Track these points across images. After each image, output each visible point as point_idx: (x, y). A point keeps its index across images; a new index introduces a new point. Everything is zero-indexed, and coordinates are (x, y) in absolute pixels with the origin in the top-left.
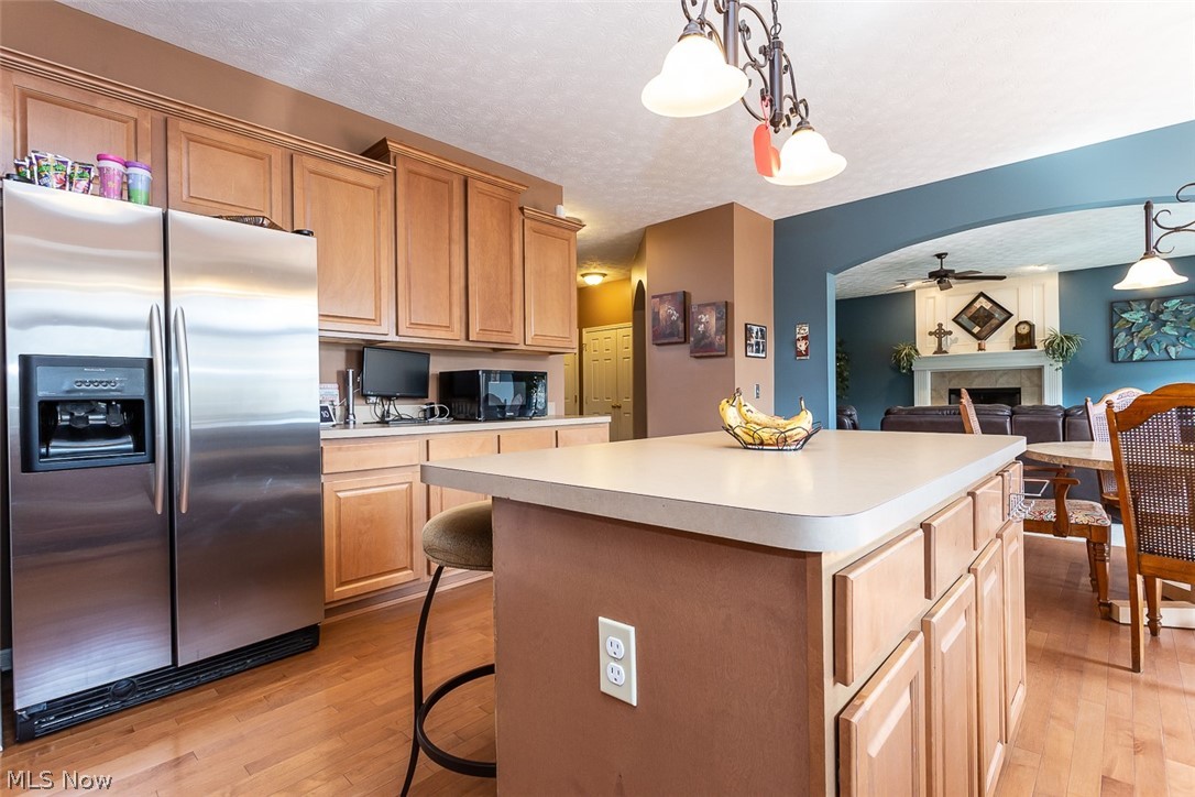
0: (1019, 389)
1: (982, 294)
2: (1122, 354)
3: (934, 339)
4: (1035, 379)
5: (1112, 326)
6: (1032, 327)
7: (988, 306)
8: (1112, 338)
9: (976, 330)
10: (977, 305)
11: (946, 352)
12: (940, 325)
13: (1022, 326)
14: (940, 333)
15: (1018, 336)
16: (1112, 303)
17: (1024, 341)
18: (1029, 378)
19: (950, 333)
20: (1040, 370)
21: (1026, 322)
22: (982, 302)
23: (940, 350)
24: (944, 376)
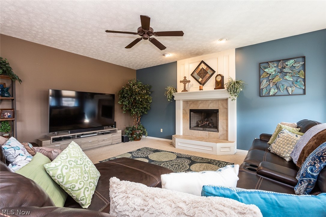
0: (218, 110)
1: (202, 62)
2: (264, 92)
3: (182, 84)
4: (225, 105)
5: (260, 76)
6: (223, 77)
7: (205, 67)
8: (260, 83)
9: (200, 80)
10: (201, 67)
11: (187, 91)
12: (185, 77)
13: (218, 77)
14: (185, 81)
15: (217, 83)
16: (260, 64)
17: (220, 85)
18: (222, 105)
19: (189, 81)
20: (227, 100)
21: (220, 75)
22: (203, 66)
23: (185, 90)
24: (188, 103)
